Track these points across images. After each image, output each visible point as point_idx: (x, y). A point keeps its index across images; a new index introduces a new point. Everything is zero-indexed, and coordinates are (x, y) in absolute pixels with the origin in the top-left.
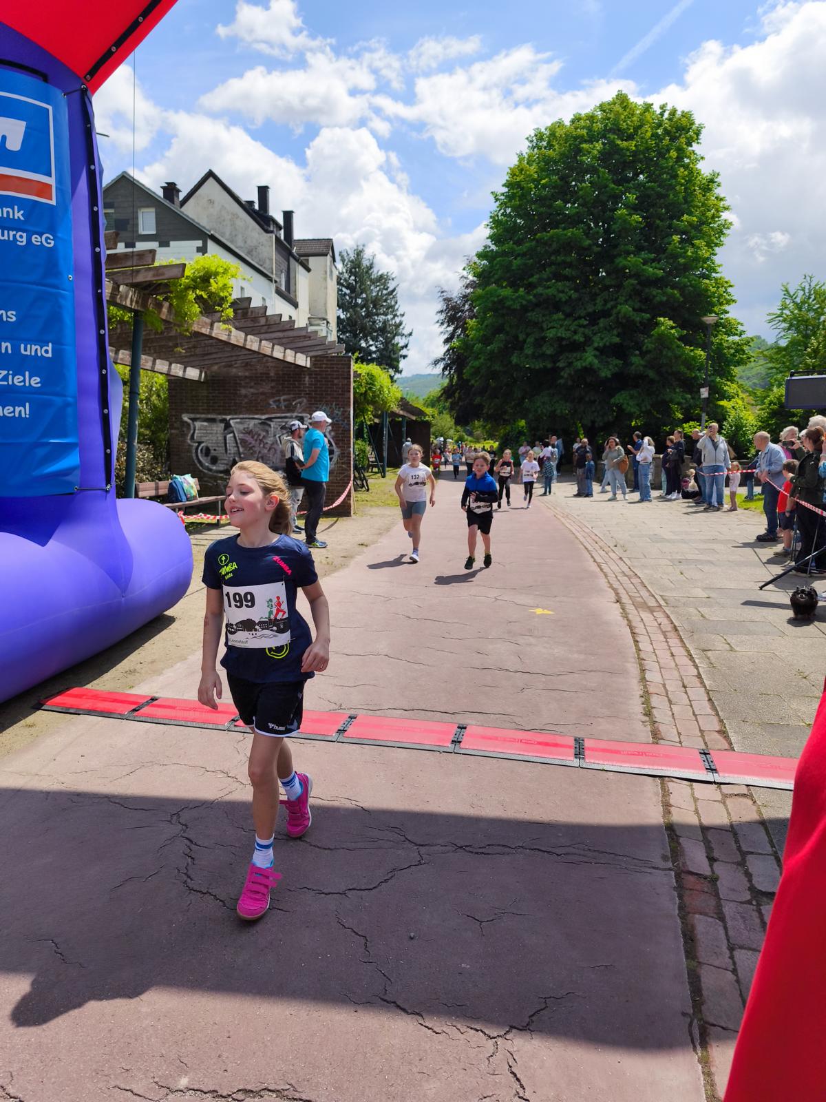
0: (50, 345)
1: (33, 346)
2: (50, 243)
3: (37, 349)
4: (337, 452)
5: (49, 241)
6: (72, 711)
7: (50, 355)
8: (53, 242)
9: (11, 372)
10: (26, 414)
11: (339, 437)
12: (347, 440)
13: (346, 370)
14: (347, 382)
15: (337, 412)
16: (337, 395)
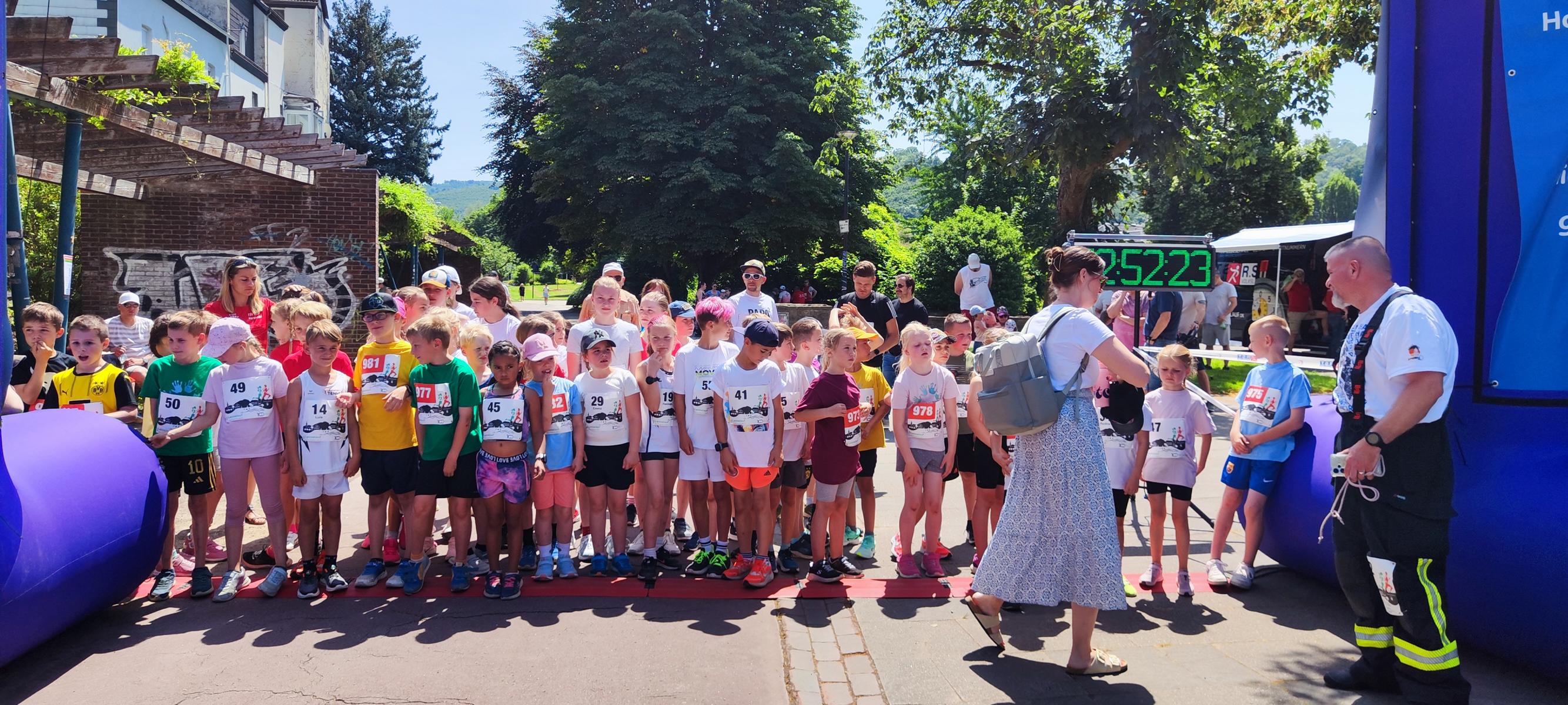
4: (355, 302)
11: (358, 281)
12: (370, 286)
13: (368, 189)
14: (371, 205)
15: (355, 247)
16: (354, 222)
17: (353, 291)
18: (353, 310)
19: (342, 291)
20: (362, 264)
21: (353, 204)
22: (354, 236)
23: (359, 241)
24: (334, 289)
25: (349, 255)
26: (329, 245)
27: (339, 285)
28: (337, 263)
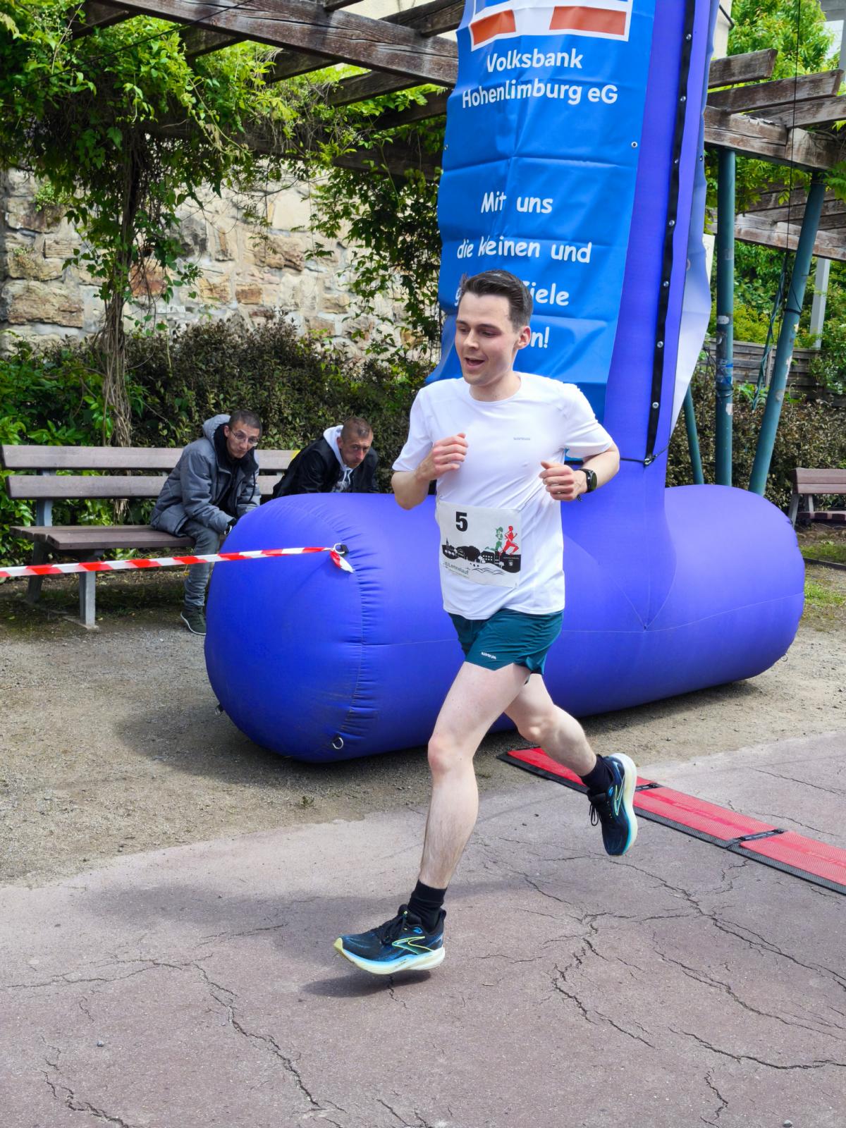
0: (590, 245)
1: (567, 247)
2: (611, 98)
3: (571, 252)
5: (611, 95)
6: (540, 772)
7: (587, 260)
8: (615, 96)
9: (534, 284)
10: (544, 343)
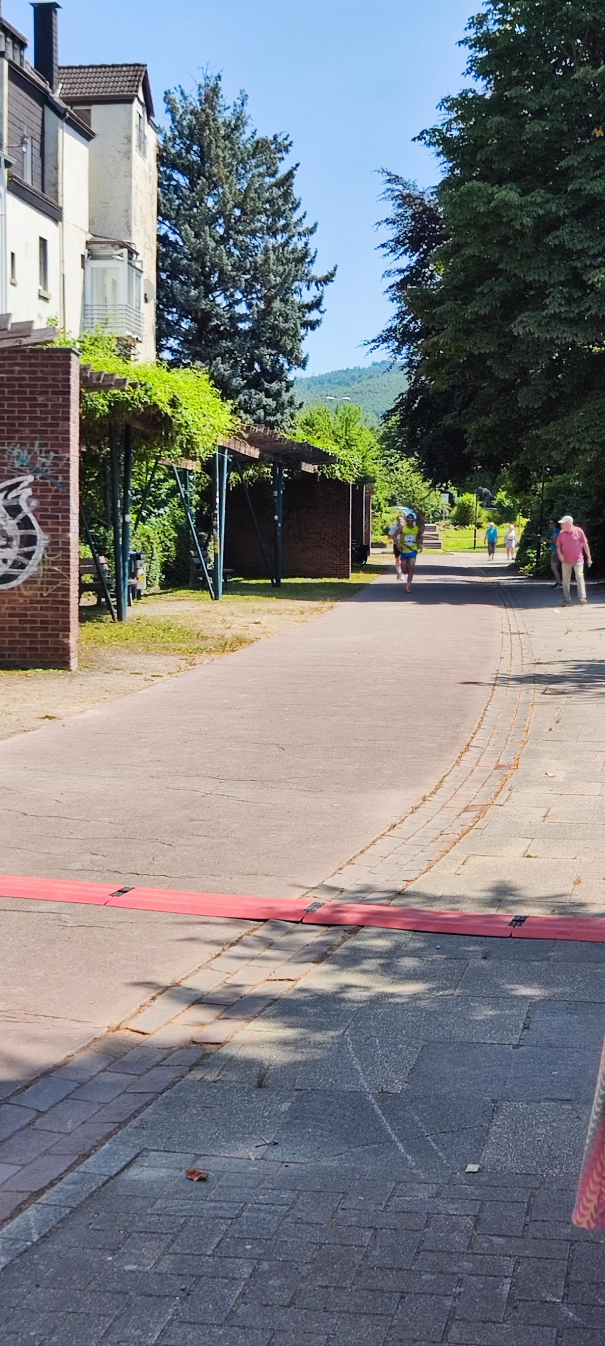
4: (43, 539)
11: (46, 510)
12: (63, 517)
13: (61, 376)
14: (64, 400)
15: (43, 460)
16: (42, 425)
17: (40, 523)
18: (39, 550)
19: (26, 523)
20: (52, 485)
21: (41, 399)
22: (41, 445)
23: (47, 452)
24: (15, 522)
25: (35, 472)
26: (9, 457)
27: (21, 516)
28: (18, 484)
